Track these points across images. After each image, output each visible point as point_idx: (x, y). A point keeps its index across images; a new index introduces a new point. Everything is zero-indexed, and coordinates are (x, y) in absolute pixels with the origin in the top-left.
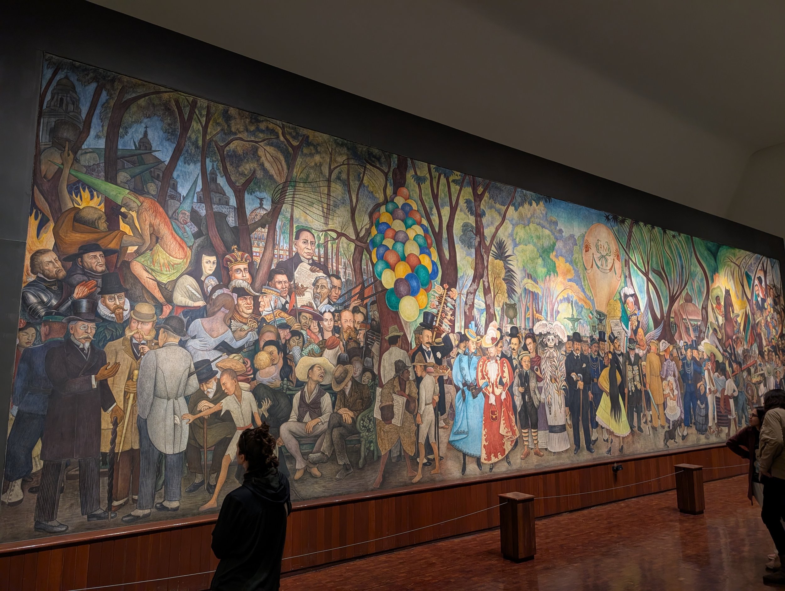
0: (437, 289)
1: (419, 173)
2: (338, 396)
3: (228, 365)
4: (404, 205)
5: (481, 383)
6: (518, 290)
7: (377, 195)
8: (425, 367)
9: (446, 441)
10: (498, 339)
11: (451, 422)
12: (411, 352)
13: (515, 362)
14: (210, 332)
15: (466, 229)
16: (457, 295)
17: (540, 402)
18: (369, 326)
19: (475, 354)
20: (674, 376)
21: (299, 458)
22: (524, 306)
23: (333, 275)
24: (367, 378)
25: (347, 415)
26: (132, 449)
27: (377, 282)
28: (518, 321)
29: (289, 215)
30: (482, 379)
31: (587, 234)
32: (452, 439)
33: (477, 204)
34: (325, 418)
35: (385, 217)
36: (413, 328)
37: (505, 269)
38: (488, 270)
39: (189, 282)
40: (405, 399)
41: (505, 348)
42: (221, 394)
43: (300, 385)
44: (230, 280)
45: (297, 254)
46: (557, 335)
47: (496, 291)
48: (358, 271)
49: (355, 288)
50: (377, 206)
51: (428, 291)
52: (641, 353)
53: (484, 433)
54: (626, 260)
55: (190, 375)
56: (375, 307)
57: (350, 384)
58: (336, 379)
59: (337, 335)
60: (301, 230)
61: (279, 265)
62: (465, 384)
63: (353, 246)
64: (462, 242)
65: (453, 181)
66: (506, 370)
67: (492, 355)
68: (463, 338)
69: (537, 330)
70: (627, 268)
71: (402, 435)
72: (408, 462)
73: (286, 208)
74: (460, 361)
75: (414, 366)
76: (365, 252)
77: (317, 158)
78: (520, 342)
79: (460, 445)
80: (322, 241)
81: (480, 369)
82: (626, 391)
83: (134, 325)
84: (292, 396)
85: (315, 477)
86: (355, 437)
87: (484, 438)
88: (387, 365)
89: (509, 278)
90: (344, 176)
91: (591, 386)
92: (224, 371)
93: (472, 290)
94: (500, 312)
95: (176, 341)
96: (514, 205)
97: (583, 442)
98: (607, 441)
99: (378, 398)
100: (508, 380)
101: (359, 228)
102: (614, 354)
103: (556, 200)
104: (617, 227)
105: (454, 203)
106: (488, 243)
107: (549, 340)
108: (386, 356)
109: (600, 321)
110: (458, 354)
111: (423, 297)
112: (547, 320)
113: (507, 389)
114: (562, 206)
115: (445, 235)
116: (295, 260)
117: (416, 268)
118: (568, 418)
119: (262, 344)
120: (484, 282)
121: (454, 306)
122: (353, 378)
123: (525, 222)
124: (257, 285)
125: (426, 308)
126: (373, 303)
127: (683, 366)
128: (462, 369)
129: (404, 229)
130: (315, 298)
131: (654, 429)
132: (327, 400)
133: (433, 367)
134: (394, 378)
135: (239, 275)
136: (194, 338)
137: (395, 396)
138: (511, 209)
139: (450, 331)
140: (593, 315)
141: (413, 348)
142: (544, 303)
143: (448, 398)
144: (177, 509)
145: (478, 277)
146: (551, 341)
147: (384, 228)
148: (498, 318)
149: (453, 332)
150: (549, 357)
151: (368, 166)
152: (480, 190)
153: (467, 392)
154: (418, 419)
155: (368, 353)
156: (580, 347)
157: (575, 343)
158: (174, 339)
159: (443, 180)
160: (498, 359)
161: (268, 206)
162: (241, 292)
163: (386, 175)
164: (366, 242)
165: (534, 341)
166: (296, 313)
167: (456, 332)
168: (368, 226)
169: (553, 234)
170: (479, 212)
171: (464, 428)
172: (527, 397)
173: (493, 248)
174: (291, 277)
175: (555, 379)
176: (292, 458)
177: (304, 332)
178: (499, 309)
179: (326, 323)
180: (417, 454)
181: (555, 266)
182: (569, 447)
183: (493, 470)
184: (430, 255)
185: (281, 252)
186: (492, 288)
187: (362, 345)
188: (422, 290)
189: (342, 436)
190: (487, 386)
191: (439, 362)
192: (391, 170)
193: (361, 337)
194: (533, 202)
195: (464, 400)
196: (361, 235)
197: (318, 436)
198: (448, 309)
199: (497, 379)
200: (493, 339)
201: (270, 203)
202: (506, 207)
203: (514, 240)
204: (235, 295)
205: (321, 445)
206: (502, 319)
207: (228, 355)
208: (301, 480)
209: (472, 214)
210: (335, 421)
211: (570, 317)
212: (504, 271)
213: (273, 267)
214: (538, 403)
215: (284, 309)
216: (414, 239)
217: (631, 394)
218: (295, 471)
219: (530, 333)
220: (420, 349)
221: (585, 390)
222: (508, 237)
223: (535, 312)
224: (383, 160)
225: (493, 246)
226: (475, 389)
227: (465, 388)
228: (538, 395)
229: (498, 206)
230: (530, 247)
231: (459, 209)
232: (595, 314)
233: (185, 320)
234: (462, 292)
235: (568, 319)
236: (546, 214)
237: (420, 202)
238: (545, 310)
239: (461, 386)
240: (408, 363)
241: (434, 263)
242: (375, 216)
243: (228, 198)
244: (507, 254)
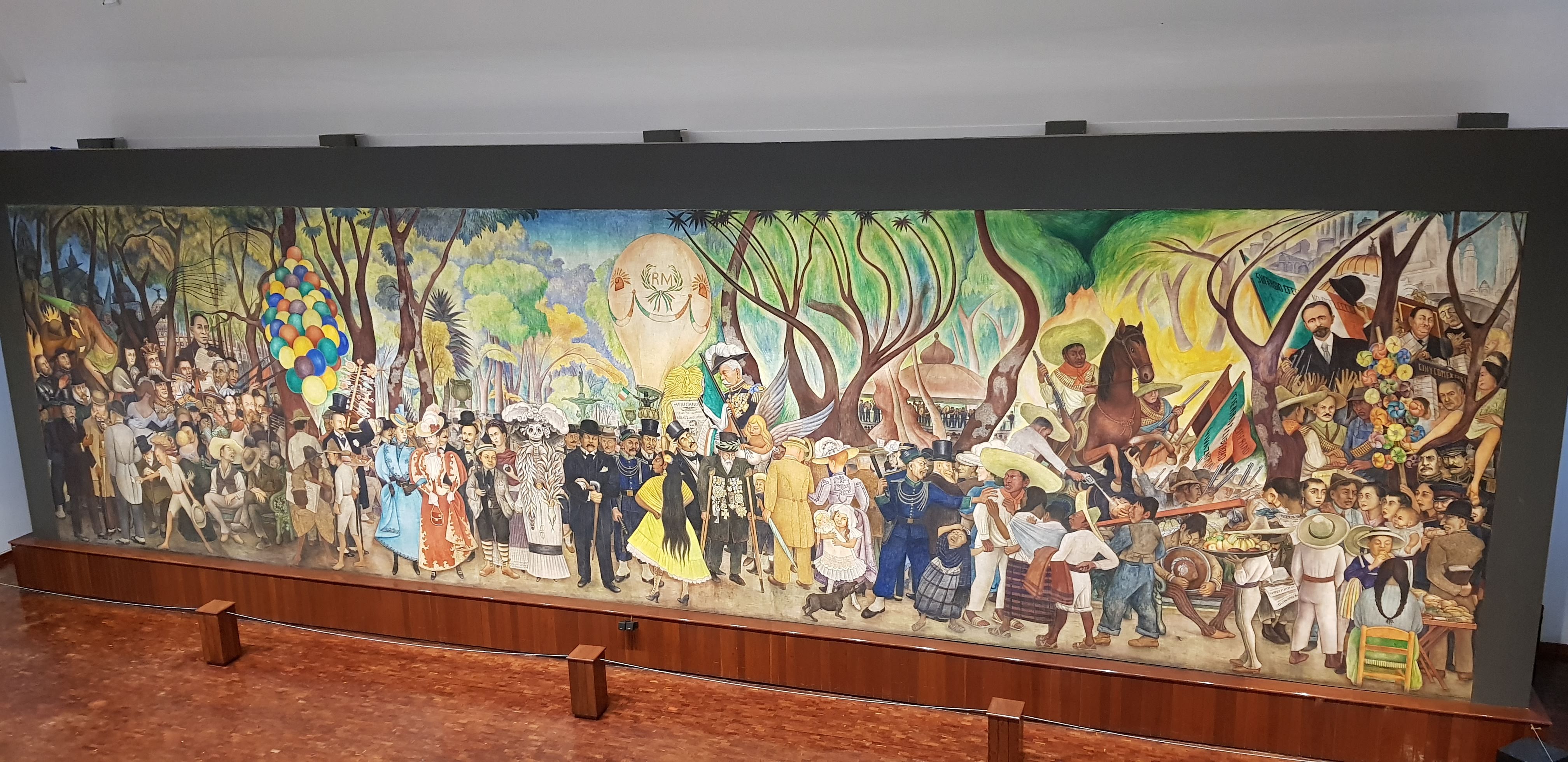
0: (348, 365)
1: (311, 224)
2: (249, 476)
3: (159, 441)
4: (297, 268)
5: (416, 479)
6: (474, 360)
7: (264, 263)
8: (340, 456)
9: (371, 535)
10: (441, 426)
11: (377, 518)
12: (321, 438)
13: (469, 458)
14: (142, 413)
15: (384, 285)
16: (376, 372)
17: (514, 511)
18: (271, 409)
19: (406, 444)
20: (855, 503)
21: (223, 525)
22: (485, 383)
23: (229, 358)
24: (275, 462)
25: (261, 495)
26: (111, 497)
27: (275, 362)
28: (474, 404)
29: (182, 302)
30: (416, 474)
31: (620, 257)
32: (377, 535)
33: (398, 247)
34: (240, 494)
35: (275, 287)
36: (321, 412)
37: (450, 332)
38: (421, 337)
39: (120, 371)
40: (319, 487)
41: (453, 439)
42: (157, 465)
43: (216, 462)
44: (147, 369)
45: (195, 340)
46: (549, 424)
47: (436, 364)
48: (253, 351)
49: (251, 370)
50: (266, 276)
51: (335, 368)
52: (753, 459)
53: (422, 535)
54: (724, 294)
55: (135, 447)
56: (275, 389)
57: (259, 466)
58: (245, 460)
59: (241, 419)
60: (196, 315)
61: (181, 351)
62: (393, 478)
63: (244, 325)
64: (379, 303)
65: (359, 223)
66: (454, 466)
67: (431, 446)
68: (388, 425)
69: (508, 415)
70: (727, 308)
71: (318, 522)
72: (327, 549)
73: (179, 295)
74: (385, 451)
75: (326, 454)
76: (258, 330)
77: (198, 236)
78: (477, 432)
79: (390, 543)
80: (214, 324)
81: (413, 462)
82: (705, 515)
83: (95, 407)
84: (209, 472)
85: (238, 543)
86: (270, 516)
87: (422, 541)
88: (294, 450)
89: (458, 344)
90: (226, 249)
91: (619, 501)
92: (157, 445)
93: (398, 364)
94: (443, 392)
95: (122, 421)
96: (462, 236)
97: (596, 575)
98: (652, 582)
99: (289, 483)
100: (458, 479)
101: (249, 304)
102: (678, 457)
103: (546, 212)
104: (703, 234)
105: (363, 253)
106: (419, 300)
107: (531, 430)
108: (292, 440)
109: (647, 403)
110: (382, 443)
111: (331, 376)
112: (529, 403)
113: (456, 489)
114: (561, 219)
115: (354, 297)
116: (194, 346)
117: (318, 342)
118: (568, 538)
119: (180, 424)
120: (415, 353)
121: (373, 385)
122: (261, 461)
123: (485, 259)
124: (168, 370)
125: (335, 389)
126: (272, 386)
127: (891, 488)
128: (387, 461)
129: (300, 297)
130: (215, 382)
131: (777, 584)
132: (239, 478)
133: (350, 455)
134: (304, 464)
135: (153, 365)
136: (132, 418)
137: (306, 482)
138: (458, 243)
139: (369, 416)
140: (628, 393)
141: (323, 433)
142: (523, 377)
143: (371, 492)
144: (144, 543)
145: (406, 346)
146: (535, 431)
147: (275, 300)
148: (439, 399)
149: (373, 416)
150: (532, 454)
151: (250, 231)
152: (402, 226)
153: (396, 487)
154: (336, 507)
155: (273, 437)
156: (595, 443)
157: (586, 435)
158: (120, 419)
159: (345, 224)
160: (442, 451)
161: (164, 297)
162: (157, 379)
163: (271, 236)
164: (257, 319)
165: (504, 430)
166: (202, 396)
167: (377, 416)
168: (258, 301)
169: (542, 269)
170: (402, 257)
171: (394, 525)
172: (489, 502)
173: (428, 305)
174: (192, 363)
175: (543, 484)
176: (217, 523)
177: (211, 415)
178: (441, 388)
179: (229, 406)
180: (337, 542)
181: (545, 321)
182: (568, 575)
183: (437, 578)
184: (335, 325)
185: (182, 340)
186: (429, 360)
187: (266, 428)
188: (328, 368)
189: (257, 512)
190: (425, 483)
191: (357, 451)
192: (277, 228)
193: (264, 420)
194: (499, 225)
195: (393, 495)
196: (252, 312)
197: (236, 509)
198: (365, 390)
199: (440, 476)
200: (432, 426)
201: (165, 293)
202: (447, 242)
203: (464, 290)
204: (153, 382)
205: (240, 516)
206: (446, 401)
207: (157, 432)
208: (226, 543)
209: (390, 263)
210: (250, 498)
211: (577, 397)
212: (448, 336)
213: (177, 355)
214: (510, 513)
215: (191, 393)
216: (314, 308)
217: (717, 521)
218: (221, 535)
219: (496, 420)
220: (332, 435)
221: (605, 506)
222: (454, 286)
223: (505, 391)
224: (266, 218)
225: (427, 303)
226: (408, 485)
227: (394, 483)
228: (511, 503)
229: (433, 243)
230: (496, 296)
231: (371, 259)
232: (634, 392)
233: (124, 403)
234: (384, 368)
235: (572, 400)
236: (527, 240)
237: (315, 261)
238: (525, 388)
239: (388, 480)
240: (319, 449)
241: (341, 335)
242: (264, 287)
243: (134, 295)
244: (451, 312)
